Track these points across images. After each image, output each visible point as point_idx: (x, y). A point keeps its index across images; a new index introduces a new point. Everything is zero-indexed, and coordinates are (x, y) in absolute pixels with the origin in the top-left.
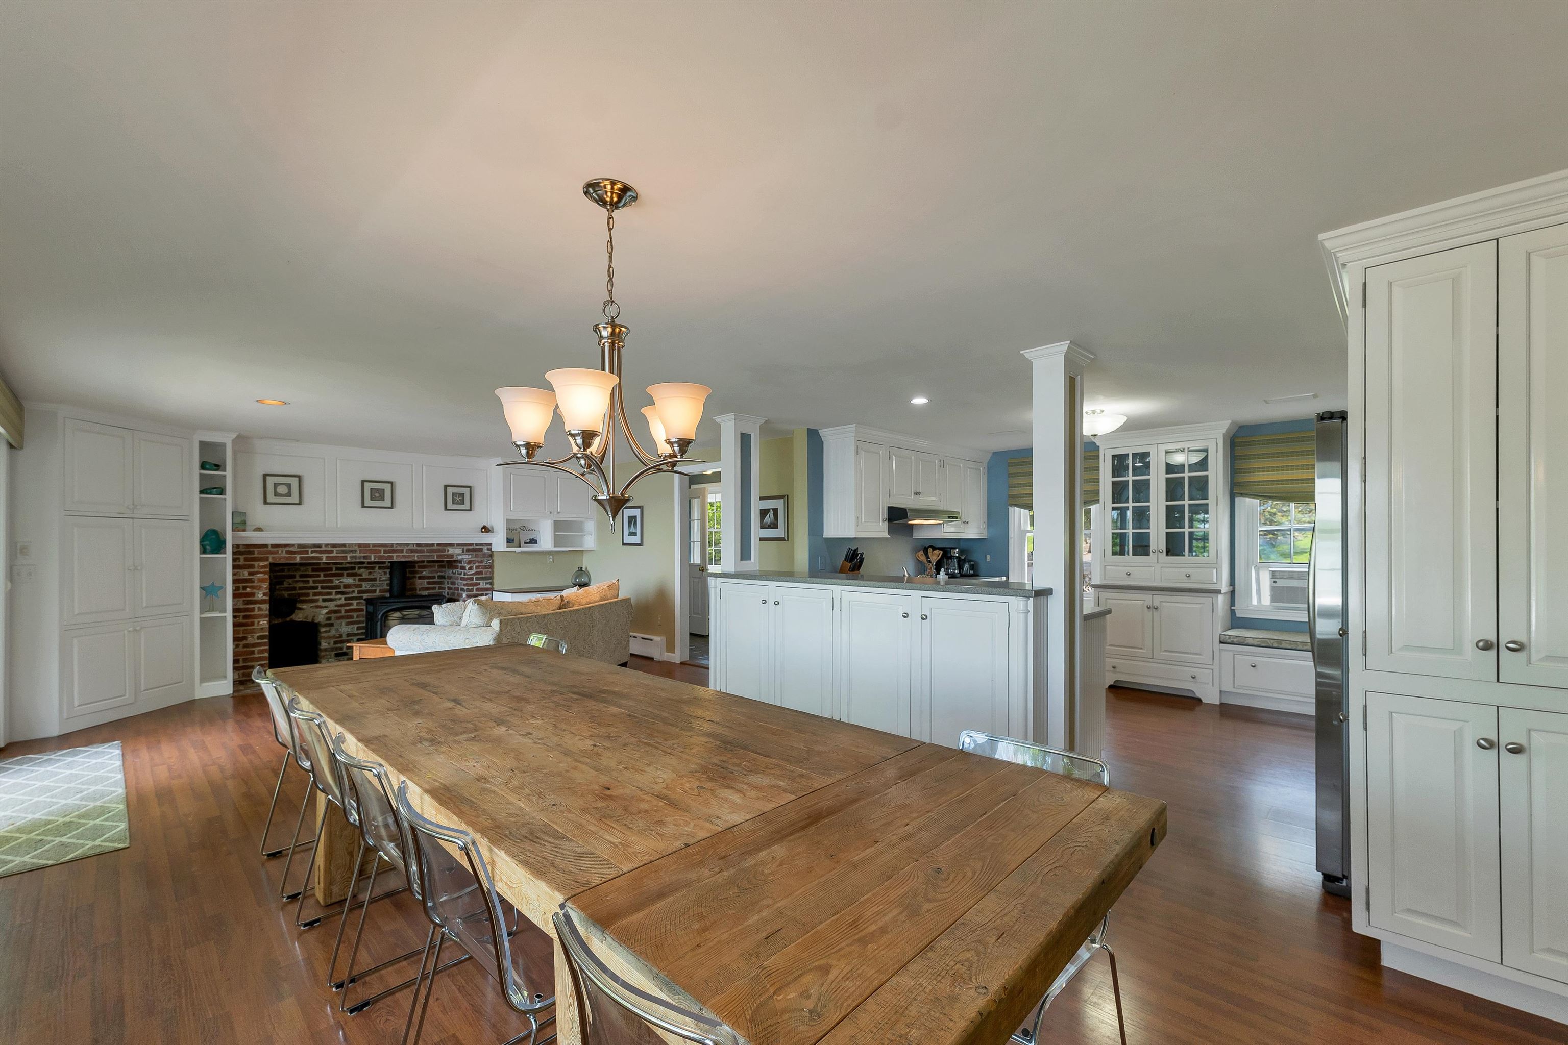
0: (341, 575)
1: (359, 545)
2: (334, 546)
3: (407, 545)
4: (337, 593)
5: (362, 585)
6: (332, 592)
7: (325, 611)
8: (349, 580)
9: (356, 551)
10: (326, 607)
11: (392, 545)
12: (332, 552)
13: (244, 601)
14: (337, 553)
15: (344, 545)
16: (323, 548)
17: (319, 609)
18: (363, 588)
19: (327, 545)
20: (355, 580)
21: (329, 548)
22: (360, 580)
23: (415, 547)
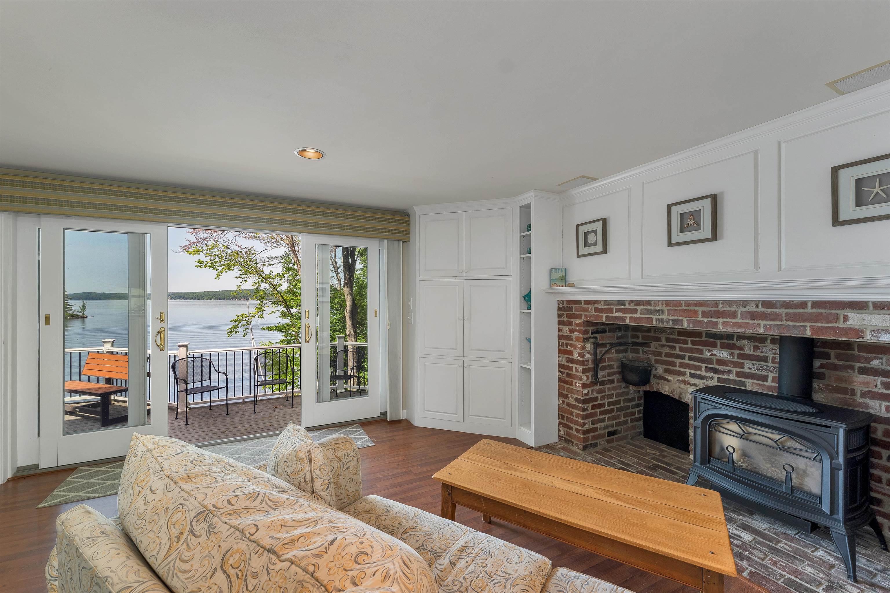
0: (714, 345)
1: (668, 303)
2: (638, 303)
3: (745, 304)
4: (708, 369)
5: (743, 363)
6: (701, 367)
7: (692, 389)
8: (724, 354)
9: (662, 311)
10: (694, 385)
11: (716, 304)
12: (635, 311)
13: (566, 358)
14: (641, 314)
15: (649, 303)
16: (627, 307)
17: (686, 386)
18: (746, 370)
19: (631, 302)
20: (732, 354)
21: (633, 307)
22: (740, 356)
23: (760, 309)
